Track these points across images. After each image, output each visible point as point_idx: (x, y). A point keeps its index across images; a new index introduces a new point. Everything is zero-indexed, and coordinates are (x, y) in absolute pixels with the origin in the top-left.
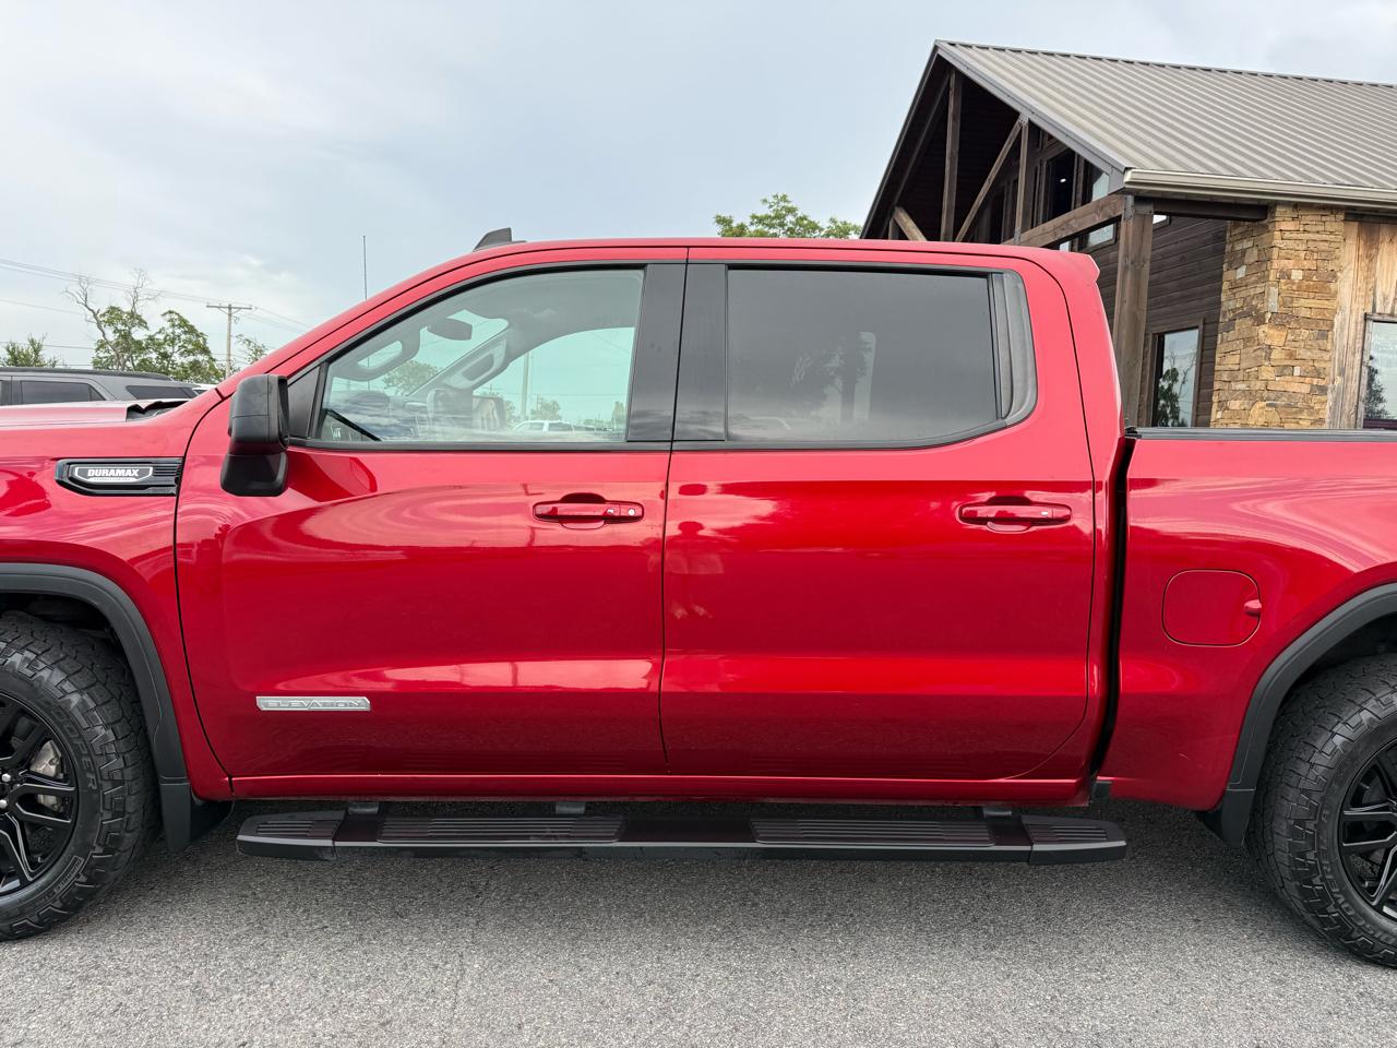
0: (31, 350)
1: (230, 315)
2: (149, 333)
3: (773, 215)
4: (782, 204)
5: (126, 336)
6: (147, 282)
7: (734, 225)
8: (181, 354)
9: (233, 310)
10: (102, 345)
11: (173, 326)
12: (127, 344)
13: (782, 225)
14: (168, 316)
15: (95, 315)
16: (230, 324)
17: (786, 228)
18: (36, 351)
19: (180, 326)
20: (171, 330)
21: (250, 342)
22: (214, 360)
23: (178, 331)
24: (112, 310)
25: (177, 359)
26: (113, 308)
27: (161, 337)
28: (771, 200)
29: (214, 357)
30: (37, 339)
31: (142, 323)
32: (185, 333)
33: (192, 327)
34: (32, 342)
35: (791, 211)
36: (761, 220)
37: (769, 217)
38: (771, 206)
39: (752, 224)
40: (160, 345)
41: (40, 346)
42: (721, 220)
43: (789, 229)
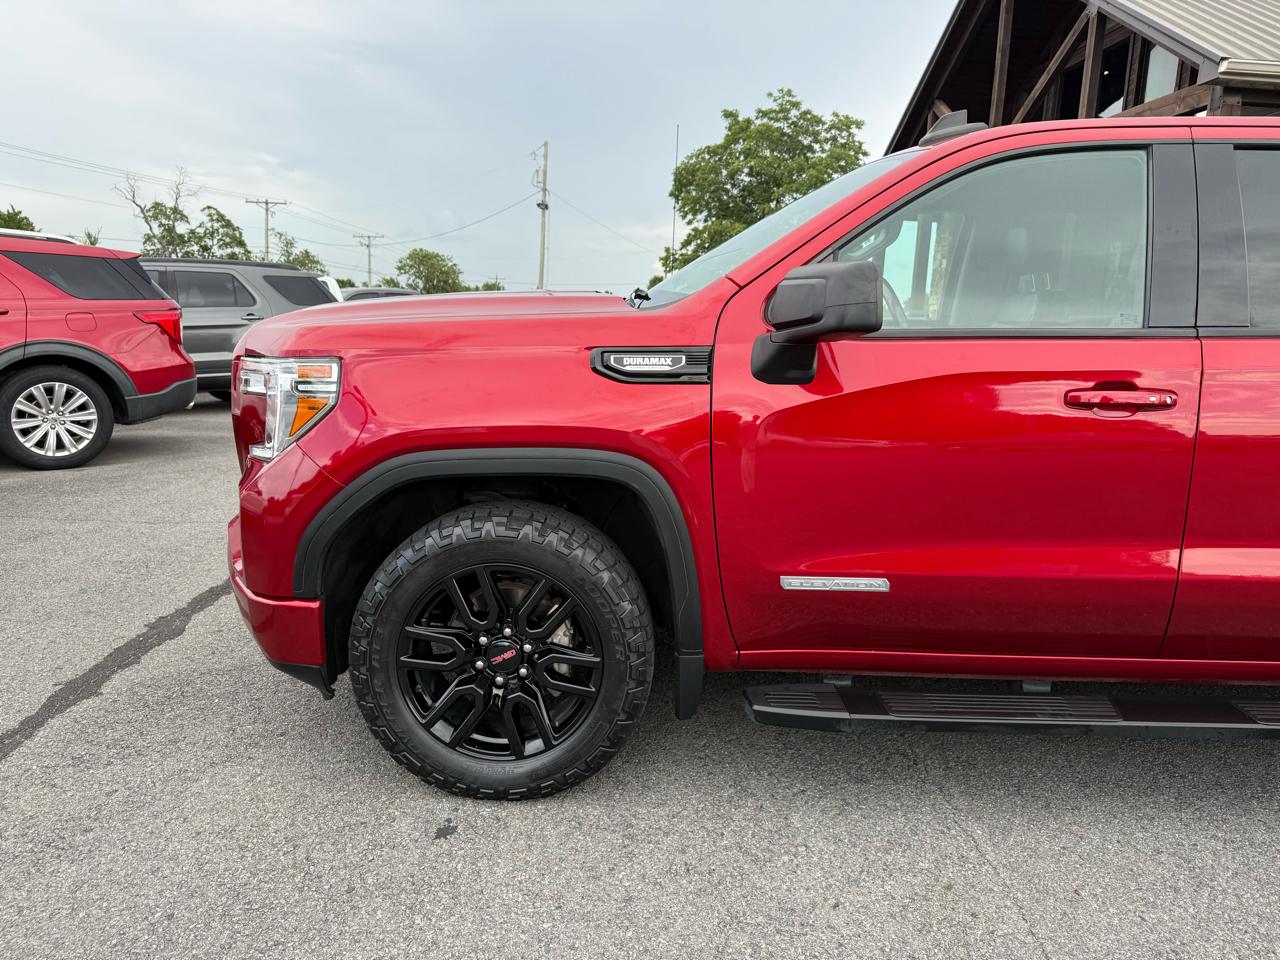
0: (88, 244)
1: (267, 210)
2: (190, 227)
3: (778, 109)
4: (787, 98)
5: (170, 230)
6: (188, 179)
7: (740, 119)
8: (220, 247)
9: (270, 205)
10: (149, 239)
11: (212, 220)
12: (171, 238)
13: (786, 119)
14: (207, 211)
15: (142, 211)
16: (267, 220)
17: (790, 121)
18: (93, 244)
19: (218, 221)
20: (210, 224)
21: (281, 235)
22: (249, 252)
23: (216, 225)
24: (157, 205)
25: (218, 252)
26: (157, 203)
27: (201, 231)
28: (776, 94)
29: (249, 249)
30: (93, 233)
31: (184, 218)
32: (223, 226)
33: (229, 221)
34: (89, 236)
35: (796, 105)
36: (764, 114)
37: (773, 111)
38: (776, 100)
39: (757, 118)
40: (201, 238)
41: (96, 240)
42: (728, 115)
43: (793, 123)
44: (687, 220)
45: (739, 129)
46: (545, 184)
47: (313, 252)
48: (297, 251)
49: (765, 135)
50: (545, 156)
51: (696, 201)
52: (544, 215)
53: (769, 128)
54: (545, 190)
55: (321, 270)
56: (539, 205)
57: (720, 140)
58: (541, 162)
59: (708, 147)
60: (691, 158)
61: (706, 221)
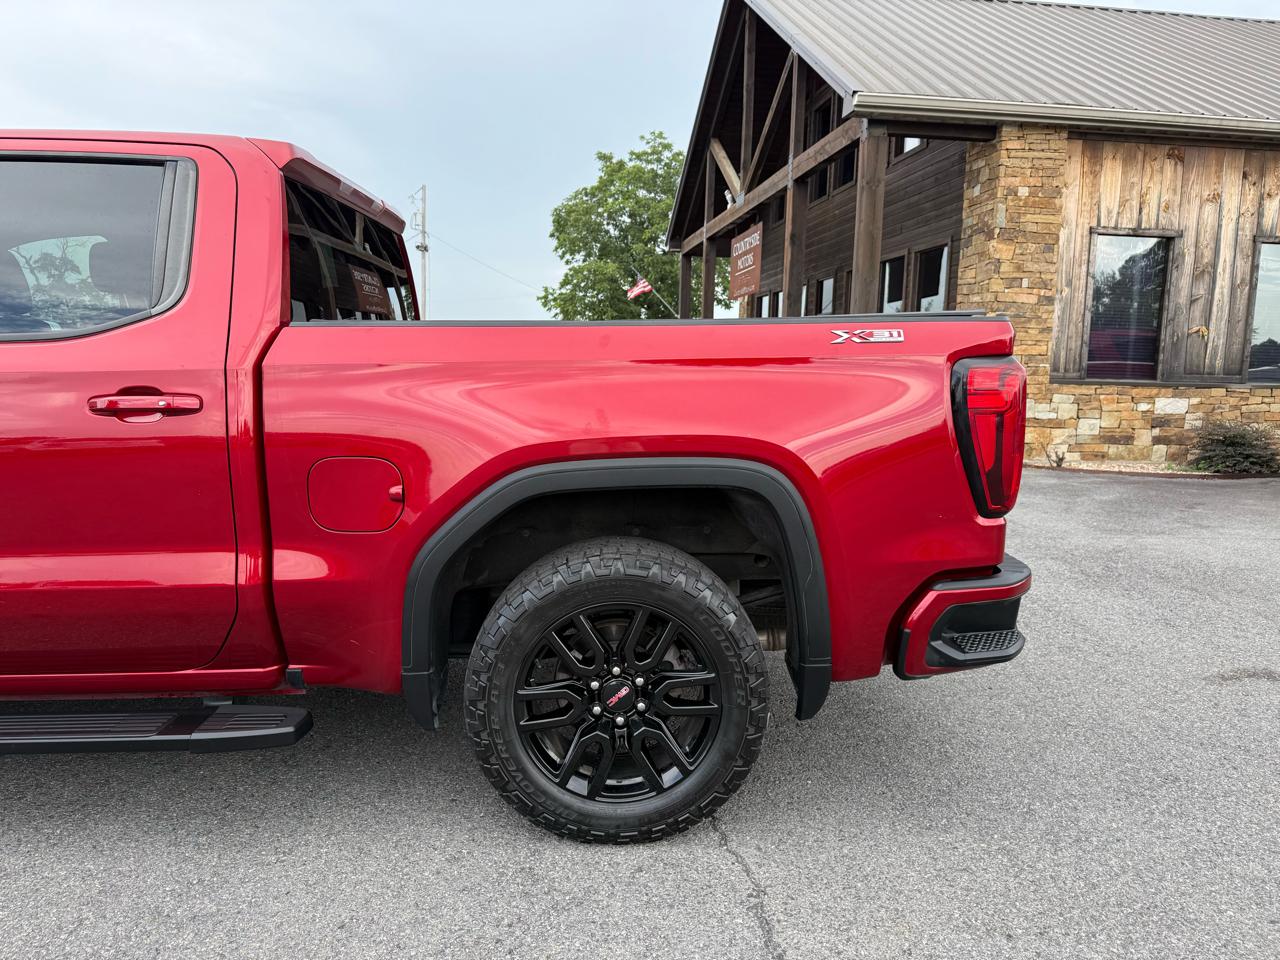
3: (649, 151)
4: (659, 140)
7: (614, 161)
13: (659, 160)
15: (27, 262)
17: (663, 164)
28: (648, 136)
35: (667, 147)
36: (639, 157)
37: (645, 153)
38: (648, 143)
39: (631, 160)
42: (603, 157)
43: (666, 164)
44: (565, 260)
45: (615, 171)
46: (424, 226)
49: (637, 177)
50: (424, 200)
51: (573, 242)
52: (424, 257)
53: (640, 170)
54: (424, 232)
56: (418, 247)
57: (595, 183)
58: (420, 204)
59: (585, 189)
60: (570, 200)
61: (584, 261)
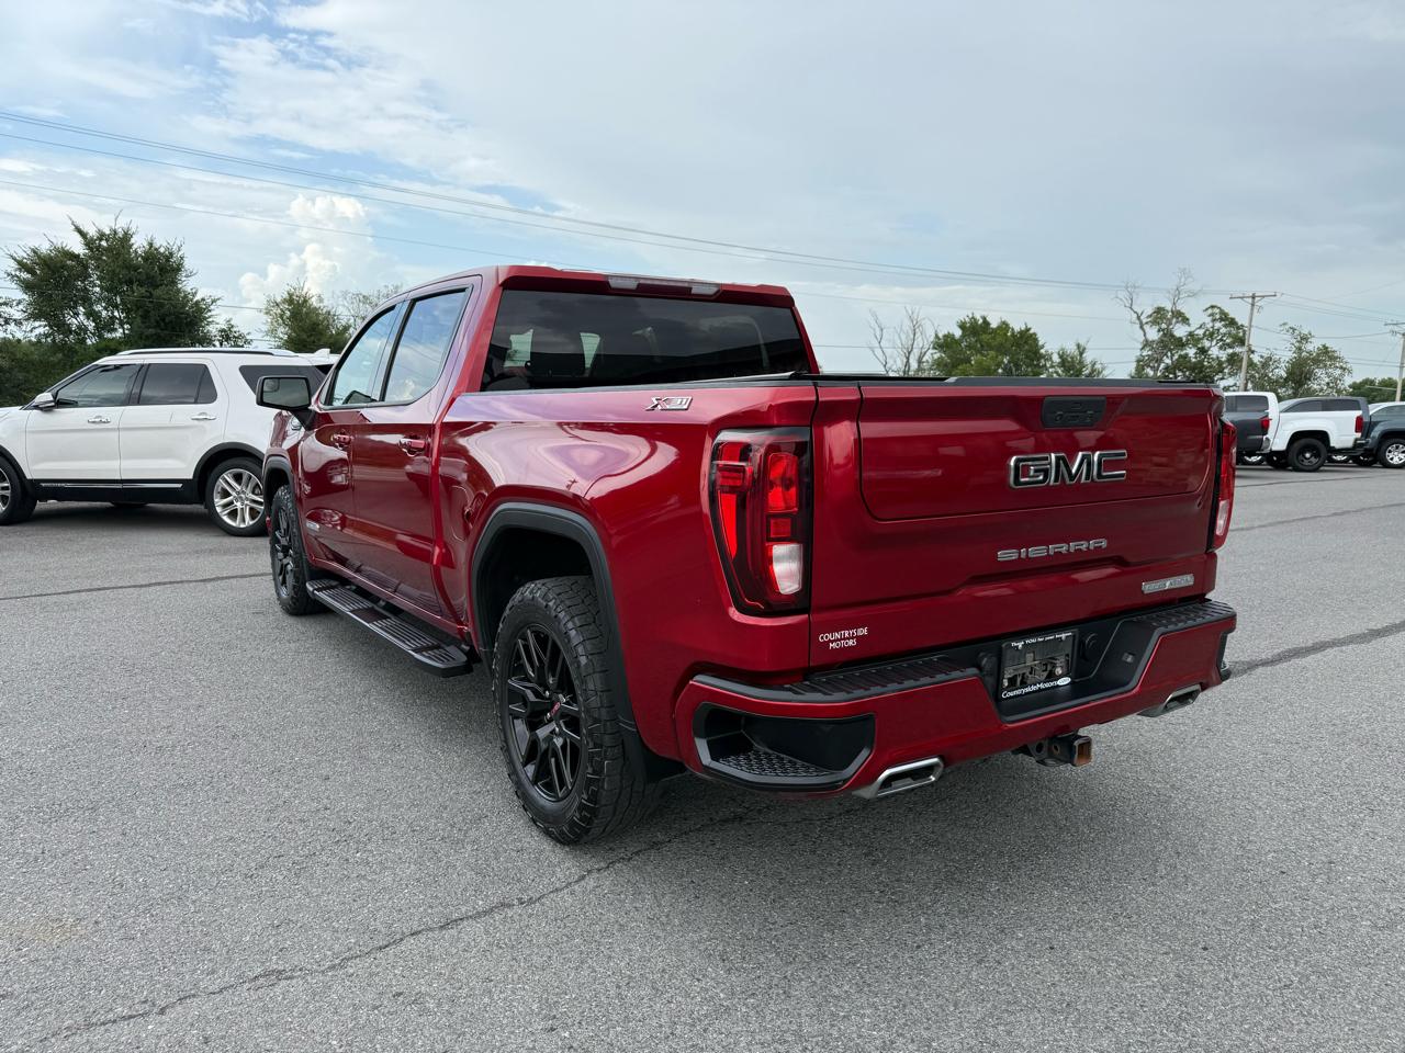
0: (1077, 353)
1: (1253, 305)
2: (1190, 329)
5: (1168, 334)
6: (1190, 279)
8: (1221, 348)
9: (1257, 299)
10: (1147, 344)
11: (1214, 320)
12: (1169, 342)
14: (1210, 311)
15: (1139, 318)
16: (1252, 314)
18: (1081, 354)
19: (1221, 320)
20: (1211, 324)
21: (1294, 330)
22: (1253, 352)
23: (1218, 325)
24: (1159, 311)
25: (1215, 352)
26: (1159, 308)
27: (1201, 332)
29: (1253, 348)
30: (1082, 343)
31: (1185, 320)
32: (1225, 326)
33: (1233, 319)
34: (1078, 346)
40: (1199, 339)
41: (1084, 349)
47: (1331, 345)
48: (1313, 346)
55: (1341, 368)
